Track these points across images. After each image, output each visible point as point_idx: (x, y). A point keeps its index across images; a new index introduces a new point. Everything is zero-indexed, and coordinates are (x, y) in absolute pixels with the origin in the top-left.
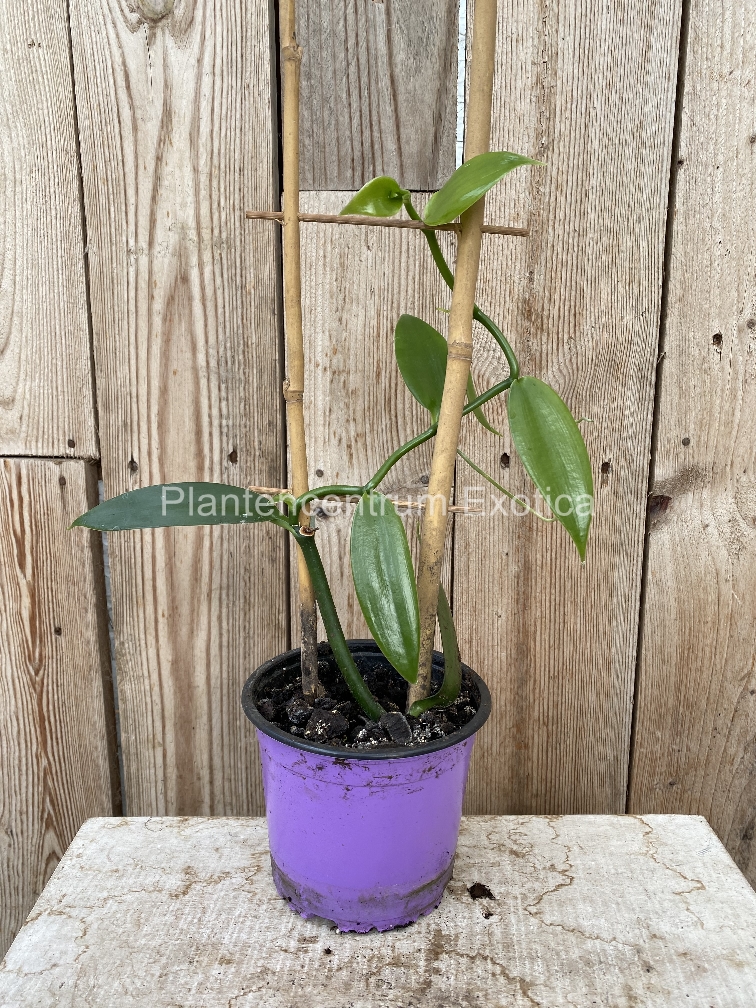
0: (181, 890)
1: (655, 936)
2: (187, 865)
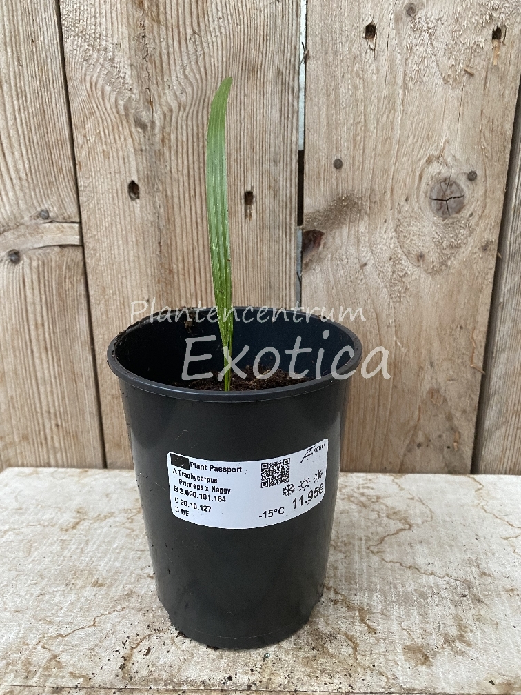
0: (71, 525)
1: (485, 574)
2: (80, 506)
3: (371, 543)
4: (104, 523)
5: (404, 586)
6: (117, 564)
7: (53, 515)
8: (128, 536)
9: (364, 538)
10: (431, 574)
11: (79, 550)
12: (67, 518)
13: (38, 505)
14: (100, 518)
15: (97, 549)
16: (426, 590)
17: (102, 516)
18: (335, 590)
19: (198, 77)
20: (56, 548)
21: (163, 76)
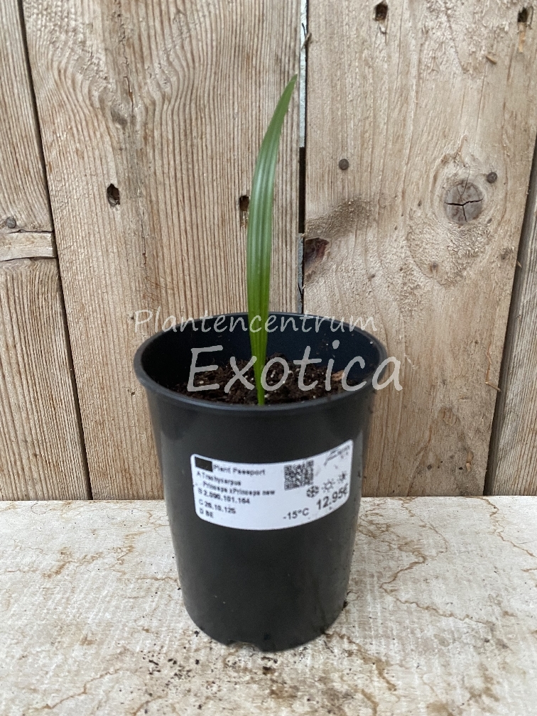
0: (54, 569)
1: (507, 613)
2: (64, 546)
3: (383, 580)
4: (92, 565)
5: (422, 631)
6: (108, 616)
7: (34, 559)
8: (119, 580)
9: (375, 574)
10: (451, 615)
11: (64, 600)
12: (50, 561)
13: (17, 546)
14: (86, 560)
15: (84, 598)
16: (447, 636)
17: (89, 557)
18: (348, 638)
19: (184, 64)
20: (39, 598)
21: (143, 63)
